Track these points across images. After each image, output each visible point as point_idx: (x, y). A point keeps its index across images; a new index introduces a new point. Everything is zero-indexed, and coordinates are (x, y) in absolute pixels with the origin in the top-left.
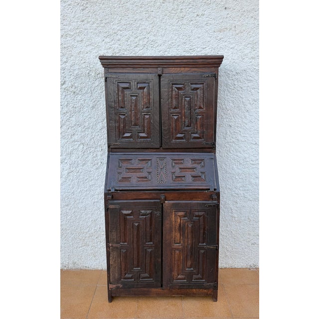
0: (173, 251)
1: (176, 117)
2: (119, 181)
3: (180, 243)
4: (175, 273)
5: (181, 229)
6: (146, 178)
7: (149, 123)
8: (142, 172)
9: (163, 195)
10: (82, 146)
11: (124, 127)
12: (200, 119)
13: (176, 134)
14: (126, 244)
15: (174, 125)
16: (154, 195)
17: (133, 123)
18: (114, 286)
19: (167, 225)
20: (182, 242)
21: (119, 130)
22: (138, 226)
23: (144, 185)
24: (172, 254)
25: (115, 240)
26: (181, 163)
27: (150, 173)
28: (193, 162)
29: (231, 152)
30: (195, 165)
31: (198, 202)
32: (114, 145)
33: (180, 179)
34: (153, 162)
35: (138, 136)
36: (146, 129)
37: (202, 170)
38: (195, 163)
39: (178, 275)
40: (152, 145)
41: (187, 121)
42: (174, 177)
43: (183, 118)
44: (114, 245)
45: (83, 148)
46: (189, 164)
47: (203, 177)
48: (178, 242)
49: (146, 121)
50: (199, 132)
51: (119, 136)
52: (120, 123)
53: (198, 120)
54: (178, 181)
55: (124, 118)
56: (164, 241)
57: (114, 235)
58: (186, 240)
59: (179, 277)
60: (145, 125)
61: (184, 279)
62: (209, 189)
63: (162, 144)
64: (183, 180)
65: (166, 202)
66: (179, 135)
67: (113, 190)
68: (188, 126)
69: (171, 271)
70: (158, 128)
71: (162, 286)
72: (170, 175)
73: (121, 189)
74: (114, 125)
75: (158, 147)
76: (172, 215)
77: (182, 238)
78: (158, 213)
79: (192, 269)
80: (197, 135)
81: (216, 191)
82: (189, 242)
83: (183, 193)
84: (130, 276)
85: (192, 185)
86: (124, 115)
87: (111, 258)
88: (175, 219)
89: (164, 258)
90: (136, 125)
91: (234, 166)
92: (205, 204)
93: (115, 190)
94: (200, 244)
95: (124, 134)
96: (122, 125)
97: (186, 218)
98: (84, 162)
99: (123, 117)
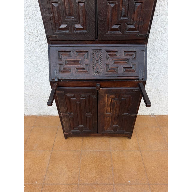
0: (105, 117)
1: (112, 5)
2: (61, 72)
3: (110, 112)
4: (106, 127)
5: (112, 105)
6: (84, 69)
7: (84, 12)
8: (80, 64)
9: (98, 84)
10: (28, 36)
11: (59, 17)
12: (139, 7)
13: (112, 26)
14: (72, 113)
15: (110, 15)
16: (91, 83)
17: (67, 13)
18: (67, 133)
19: (101, 103)
20: (111, 112)
21: (55, 21)
22: (80, 104)
23: (82, 76)
24: (104, 118)
25: (64, 111)
26: (115, 55)
27: (87, 64)
28: (126, 54)
29: (157, 40)
30: (127, 57)
31: (127, 88)
32: (52, 37)
33: (113, 70)
34: (89, 54)
35: (74, 27)
36: (81, 19)
37: (134, 62)
38: (128, 55)
39: (108, 128)
40: (88, 37)
41: (124, 9)
42: (108, 69)
43: (121, 6)
44: (64, 114)
45: (29, 37)
46: (122, 55)
47: (134, 68)
48: (109, 112)
49: (81, 10)
50: (135, 22)
51: (56, 28)
52: (54, 12)
53: (136, 9)
54: (112, 71)
55: (58, 7)
56: (99, 112)
57: (63, 109)
58: (115, 111)
59: (108, 129)
60: (80, 15)
61: (112, 130)
62: (138, 79)
63: (97, 36)
64: (116, 71)
65: (101, 89)
66: (115, 27)
67: (56, 80)
68: (124, 16)
69: (103, 126)
70: (93, 19)
71: (97, 132)
72: (105, 66)
73: (63, 79)
74: (48, 15)
75: (94, 39)
76: (105, 97)
77: (111, 110)
78: (95, 96)
79: (117, 125)
80: (132, 27)
81: (144, 80)
82: (117, 112)
83: (115, 82)
84: (77, 129)
85: (123, 75)
86: (57, 3)
87: (63, 121)
88: (108, 100)
89: (98, 120)
90: (70, 15)
91: (157, 53)
92: (133, 90)
93: (58, 80)
94: (124, 113)
95: (60, 26)
96: (57, 16)
97: (116, 99)
98: (33, 50)
99: (56, 5)
